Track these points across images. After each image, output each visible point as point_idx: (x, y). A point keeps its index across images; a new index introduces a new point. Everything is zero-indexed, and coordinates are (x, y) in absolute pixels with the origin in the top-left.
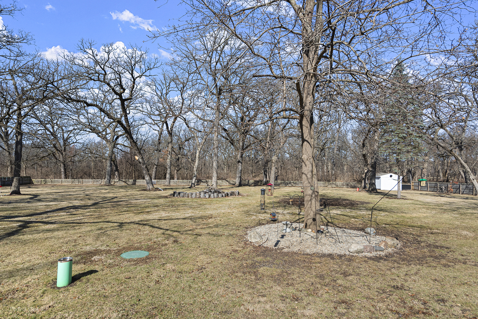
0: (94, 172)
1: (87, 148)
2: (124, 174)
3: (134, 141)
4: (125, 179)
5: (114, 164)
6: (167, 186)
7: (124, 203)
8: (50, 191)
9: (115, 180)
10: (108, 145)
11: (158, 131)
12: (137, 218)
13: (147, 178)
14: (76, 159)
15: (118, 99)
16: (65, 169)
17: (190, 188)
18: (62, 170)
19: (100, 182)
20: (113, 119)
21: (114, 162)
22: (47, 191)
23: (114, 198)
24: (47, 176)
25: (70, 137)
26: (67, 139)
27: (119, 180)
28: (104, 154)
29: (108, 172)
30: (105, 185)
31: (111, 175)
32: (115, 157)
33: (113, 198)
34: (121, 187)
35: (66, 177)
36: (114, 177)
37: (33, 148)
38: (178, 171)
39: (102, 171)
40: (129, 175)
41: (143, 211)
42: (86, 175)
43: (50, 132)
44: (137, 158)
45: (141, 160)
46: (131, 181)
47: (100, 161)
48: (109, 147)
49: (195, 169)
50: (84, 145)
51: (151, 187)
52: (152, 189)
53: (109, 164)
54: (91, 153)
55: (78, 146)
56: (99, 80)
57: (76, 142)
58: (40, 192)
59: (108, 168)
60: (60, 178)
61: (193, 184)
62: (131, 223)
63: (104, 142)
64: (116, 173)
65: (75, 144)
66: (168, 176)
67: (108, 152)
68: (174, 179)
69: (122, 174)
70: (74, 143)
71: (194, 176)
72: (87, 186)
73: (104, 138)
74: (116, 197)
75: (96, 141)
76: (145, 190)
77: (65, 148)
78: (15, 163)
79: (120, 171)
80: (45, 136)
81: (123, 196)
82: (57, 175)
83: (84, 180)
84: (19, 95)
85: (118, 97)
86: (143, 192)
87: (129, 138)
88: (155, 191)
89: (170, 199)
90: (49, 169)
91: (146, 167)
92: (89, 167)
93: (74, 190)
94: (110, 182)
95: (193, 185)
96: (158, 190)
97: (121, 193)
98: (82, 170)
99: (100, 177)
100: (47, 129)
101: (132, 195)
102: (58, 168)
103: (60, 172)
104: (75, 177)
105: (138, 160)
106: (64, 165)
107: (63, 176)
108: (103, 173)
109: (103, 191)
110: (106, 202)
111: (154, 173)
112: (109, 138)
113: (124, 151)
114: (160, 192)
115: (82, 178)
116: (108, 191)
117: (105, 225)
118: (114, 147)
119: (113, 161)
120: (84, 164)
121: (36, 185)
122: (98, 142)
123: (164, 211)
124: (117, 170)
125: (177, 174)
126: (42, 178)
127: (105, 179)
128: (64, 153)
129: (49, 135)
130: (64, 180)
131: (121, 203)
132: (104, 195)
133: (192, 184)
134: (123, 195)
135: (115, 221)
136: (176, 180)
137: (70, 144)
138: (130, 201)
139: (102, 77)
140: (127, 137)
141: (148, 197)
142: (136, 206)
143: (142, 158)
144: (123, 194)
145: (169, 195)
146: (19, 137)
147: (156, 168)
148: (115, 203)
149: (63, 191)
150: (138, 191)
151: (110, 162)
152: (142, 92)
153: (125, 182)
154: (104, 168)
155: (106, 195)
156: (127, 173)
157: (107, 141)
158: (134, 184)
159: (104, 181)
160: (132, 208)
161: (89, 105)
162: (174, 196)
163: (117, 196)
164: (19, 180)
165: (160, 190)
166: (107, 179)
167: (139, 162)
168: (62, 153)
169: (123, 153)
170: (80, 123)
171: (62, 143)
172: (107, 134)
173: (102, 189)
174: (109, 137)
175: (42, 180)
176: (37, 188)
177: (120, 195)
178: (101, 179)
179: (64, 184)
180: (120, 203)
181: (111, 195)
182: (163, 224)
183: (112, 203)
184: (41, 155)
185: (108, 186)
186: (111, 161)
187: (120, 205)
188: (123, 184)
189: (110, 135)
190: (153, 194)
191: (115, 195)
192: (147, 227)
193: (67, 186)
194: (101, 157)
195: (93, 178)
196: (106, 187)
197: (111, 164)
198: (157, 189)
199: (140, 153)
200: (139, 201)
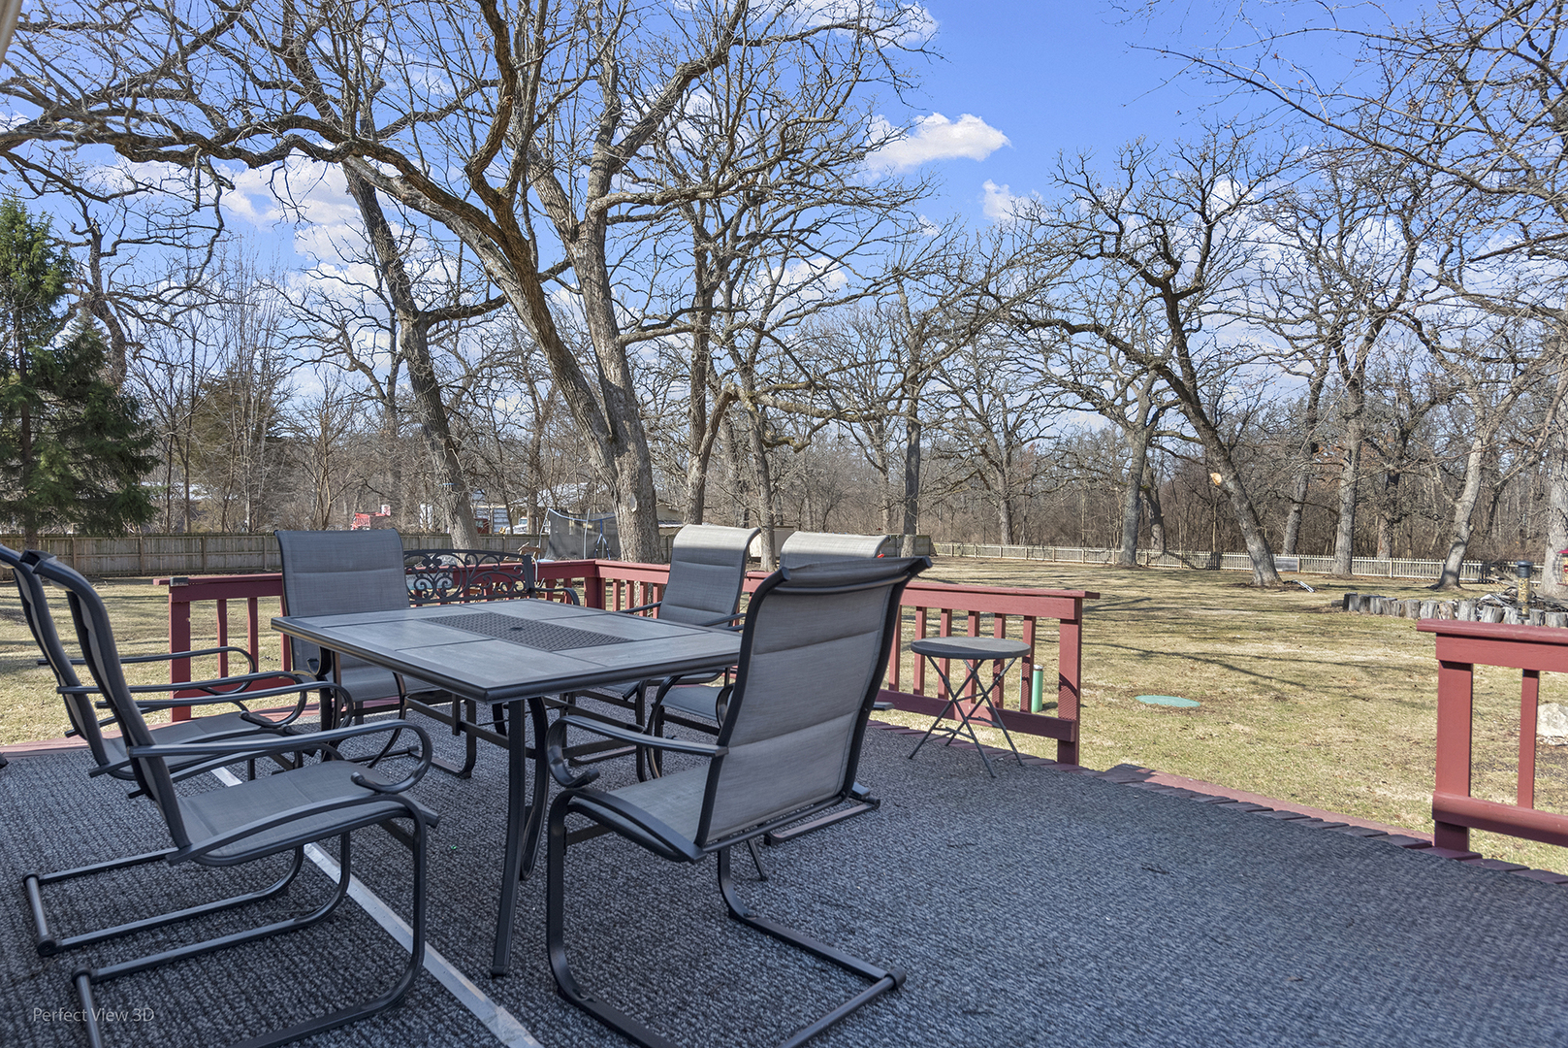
0: (1086, 526)
1: (1069, 452)
2: (1183, 533)
3: (1207, 423)
4: (1186, 549)
5: (1149, 499)
6: (1339, 577)
7: (1169, 615)
8: (976, 575)
9: (1153, 553)
10: (1129, 439)
11: (1309, 376)
12: (1193, 648)
13: (1254, 546)
14: (1038, 485)
15: (1159, 296)
16: (1010, 517)
17: (1433, 588)
18: (1003, 519)
19: (1105, 557)
20: (1140, 362)
21: (1147, 492)
22: (971, 575)
23: (1142, 600)
24: (964, 535)
25: (1023, 421)
26: (1016, 427)
27: (1165, 551)
28: (1118, 467)
29: (1129, 525)
30: (1119, 567)
31: (1140, 536)
32: (1152, 477)
33: (1137, 601)
34: (1170, 575)
35: (1013, 539)
36: (1149, 544)
37: (934, 459)
38: (1391, 523)
39: (1112, 522)
40: (1197, 538)
41: (1219, 636)
42: (1066, 534)
43: (974, 412)
44: (1217, 478)
45: (1231, 485)
46: (1204, 556)
47: (1106, 491)
48: (1133, 444)
49: (1461, 516)
50: (1058, 444)
51: (1267, 576)
52: (1272, 582)
53: (1130, 501)
54: (1081, 467)
55: (1044, 446)
56: (1102, 254)
57: (1038, 437)
58: (956, 575)
59: (1130, 514)
60: (998, 542)
61: (1451, 573)
62: (1173, 654)
63: (1119, 429)
64: (1156, 528)
65: (1037, 441)
66: (1342, 541)
67: (1129, 463)
68: (1374, 555)
69: (1174, 532)
70: (1033, 439)
71: (1457, 544)
72: (1069, 568)
73: (1120, 418)
74: (1149, 599)
75: (1096, 429)
76: (1246, 586)
77: (1009, 454)
78: (906, 499)
79: (1170, 522)
80: (962, 424)
81: (1169, 598)
82: (990, 533)
83: (1059, 548)
84: (912, 328)
85: (1158, 290)
86: (1237, 591)
87: (1192, 415)
88: (1282, 590)
89: (1326, 617)
90: (969, 517)
91: (1250, 507)
92: (1072, 508)
93: (1033, 574)
94: (1133, 558)
95: (1450, 580)
96: (1292, 588)
97: (1165, 590)
98: (1055, 520)
99: (1105, 540)
100: (966, 404)
101: (1197, 598)
102: (991, 511)
103: (998, 525)
104: (1034, 540)
105: (1220, 487)
106: (1008, 503)
107: (1004, 536)
108: (1112, 528)
109: (1114, 582)
110: (1118, 607)
111: (1289, 529)
112: (1132, 419)
113: (1182, 457)
114: (1301, 594)
115: (1053, 542)
116: (1125, 581)
117: (1108, 650)
118: (1149, 444)
119: (1145, 489)
120: (1060, 501)
121: (943, 559)
122: (1103, 432)
123: (1286, 641)
124: (1158, 519)
125: (1390, 534)
126: (953, 541)
127: (1119, 547)
128: (1006, 471)
129: (972, 420)
130: (1007, 547)
131: (1160, 613)
132: (1114, 593)
133: (1445, 572)
134: (1169, 594)
135: (1135, 646)
136: (1382, 558)
137: (1023, 443)
138: (1186, 611)
139: (1110, 244)
140: (1184, 412)
141: (1249, 605)
142: (1202, 622)
143: (1236, 478)
144: (1169, 592)
145: (1327, 606)
146: (914, 436)
147: (1299, 512)
148: (1141, 613)
149: (1007, 575)
150: (1220, 586)
151: (1134, 494)
152: (1247, 246)
153: (1184, 560)
154: (1116, 512)
155: (1118, 592)
156: (1192, 531)
157: (1126, 425)
158: (1215, 565)
159: (1115, 555)
160: (1188, 628)
161: (1073, 330)
162: (1345, 606)
163: (1152, 595)
164: (914, 542)
165: (1302, 589)
166: (1127, 547)
167: (1226, 492)
168: (1002, 472)
169: (1179, 462)
170: (1048, 379)
171: (1002, 442)
172: (1126, 404)
173: (1111, 576)
174: (1132, 413)
175: (956, 545)
176: (947, 566)
177: (1160, 595)
178: (1109, 548)
179: (1007, 558)
180: (1156, 613)
181: (1134, 593)
182: (1262, 667)
183: (1134, 612)
184: (953, 478)
185: (1128, 568)
186: (1139, 488)
187: (1154, 617)
188: (1179, 565)
189: (1136, 405)
190: (1270, 599)
191: (1146, 595)
192: (1216, 667)
193: (1016, 564)
194: (1108, 477)
195: (1086, 544)
196: (1122, 572)
197: (1138, 499)
198: (1292, 585)
199: (1228, 461)
200: (1214, 613)
